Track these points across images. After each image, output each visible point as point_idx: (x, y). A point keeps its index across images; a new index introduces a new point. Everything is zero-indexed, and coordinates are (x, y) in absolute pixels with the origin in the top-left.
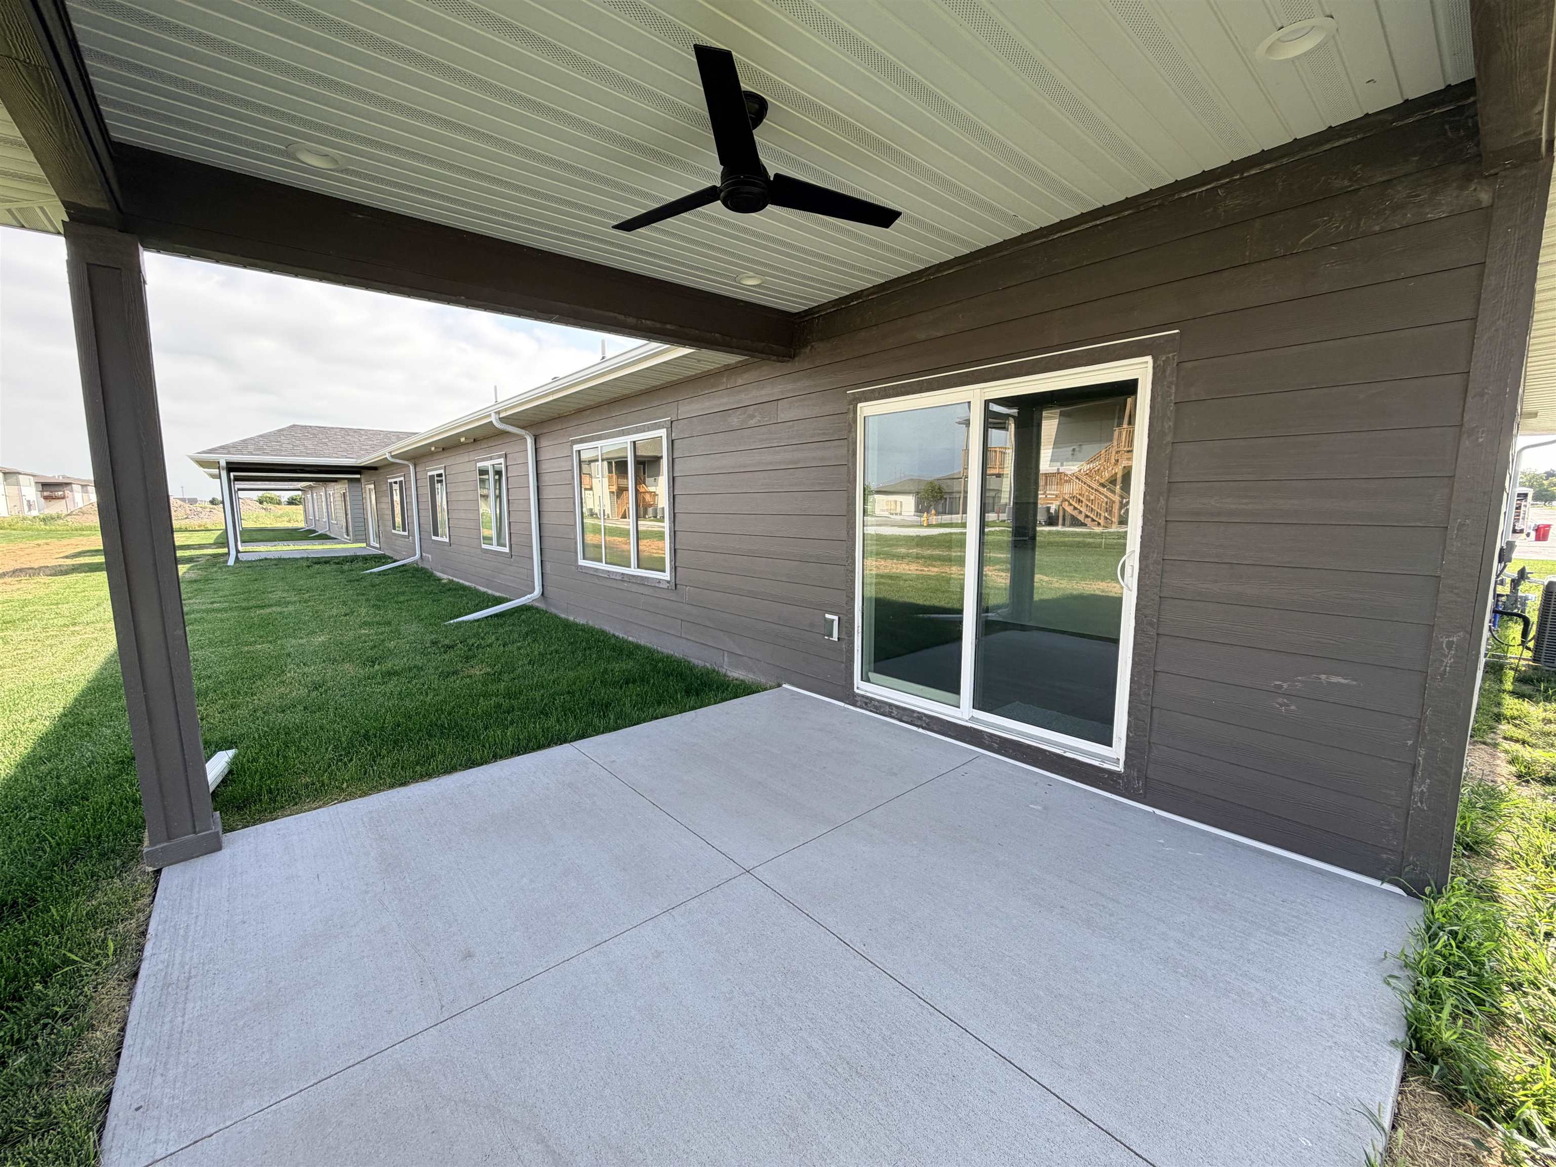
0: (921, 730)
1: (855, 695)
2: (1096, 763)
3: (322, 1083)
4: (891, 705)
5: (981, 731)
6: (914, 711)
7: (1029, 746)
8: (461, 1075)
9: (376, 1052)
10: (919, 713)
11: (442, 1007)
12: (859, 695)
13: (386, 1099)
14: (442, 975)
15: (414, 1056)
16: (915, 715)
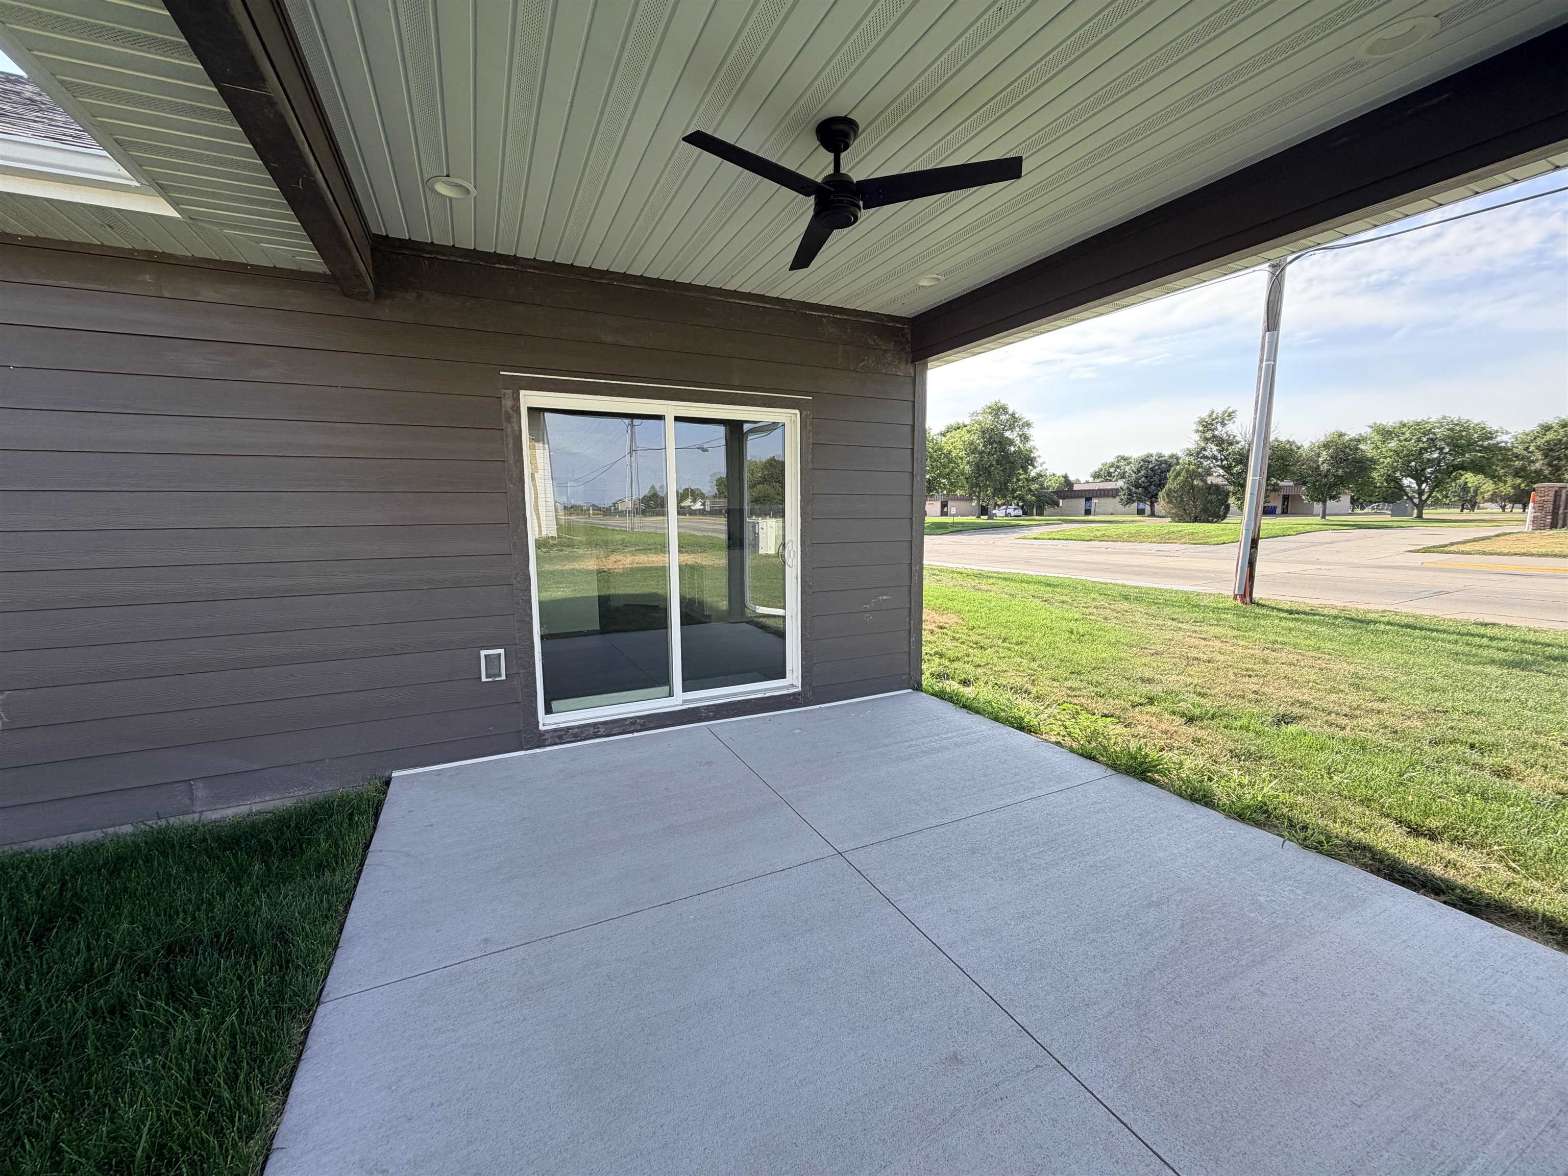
0: (636, 734)
1: (542, 734)
2: (785, 692)
3: (1166, 1159)
4: (595, 725)
5: (698, 708)
6: (625, 719)
7: (739, 702)
8: (1115, 1032)
9: (1111, 1115)
10: (632, 718)
11: (1037, 1066)
12: (547, 732)
13: (1160, 1088)
14: (988, 1079)
15: (1106, 1077)
16: (627, 723)
